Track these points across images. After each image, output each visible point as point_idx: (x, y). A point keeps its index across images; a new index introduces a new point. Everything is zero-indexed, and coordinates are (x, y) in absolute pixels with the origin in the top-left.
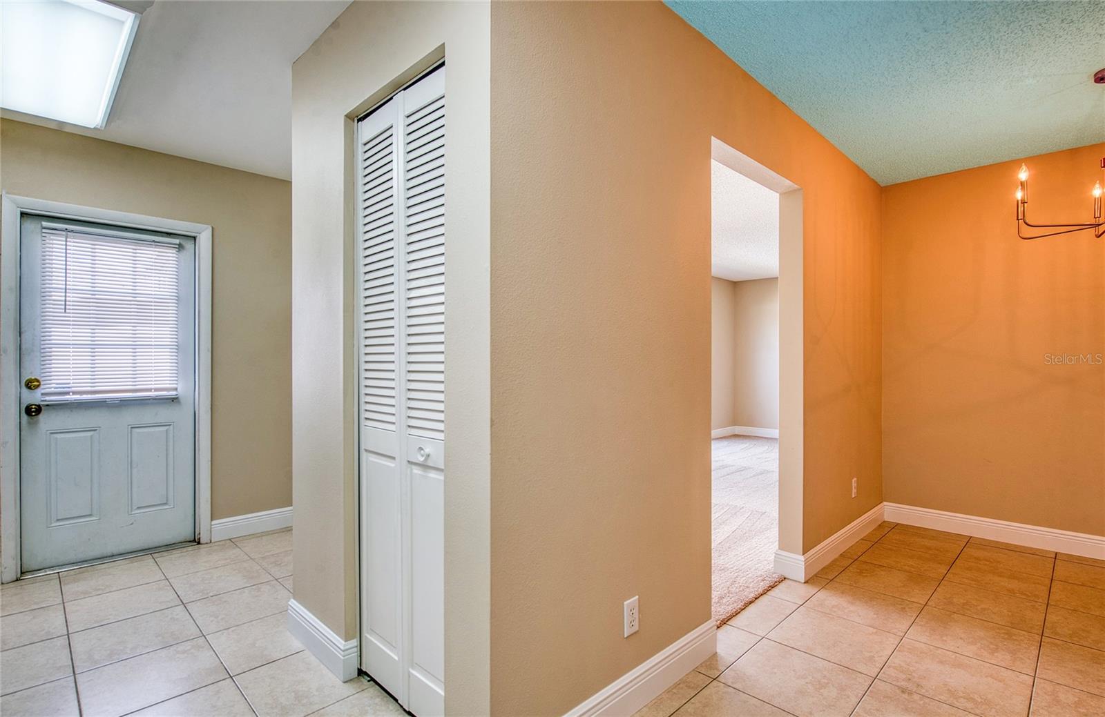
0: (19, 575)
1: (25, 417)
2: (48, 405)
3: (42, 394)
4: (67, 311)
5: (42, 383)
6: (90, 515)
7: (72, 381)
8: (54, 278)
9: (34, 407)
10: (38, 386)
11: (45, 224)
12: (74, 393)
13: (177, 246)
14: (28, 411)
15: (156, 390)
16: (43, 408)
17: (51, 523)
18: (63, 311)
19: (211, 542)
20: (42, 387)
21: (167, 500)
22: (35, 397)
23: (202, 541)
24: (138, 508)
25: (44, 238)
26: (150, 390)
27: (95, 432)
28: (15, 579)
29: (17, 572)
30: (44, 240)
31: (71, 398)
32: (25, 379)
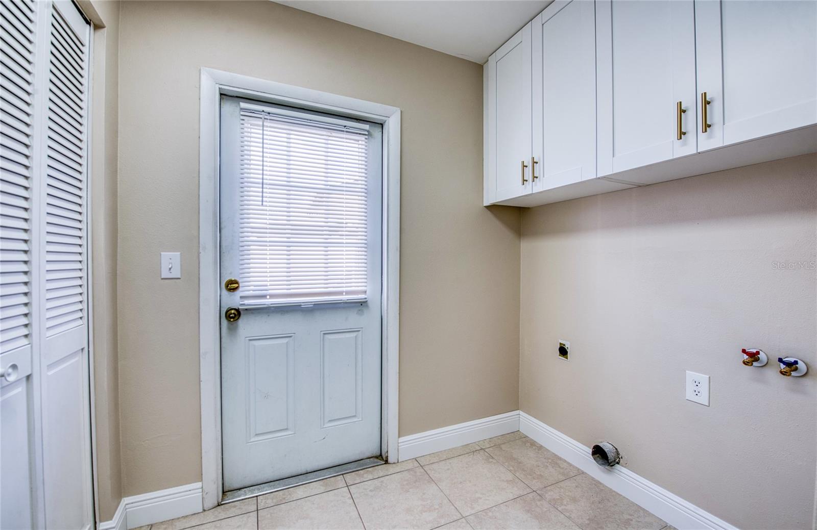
0: (220, 500)
1: (225, 322)
2: (246, 310)
3: (241, 297)
4: (264, 203)
5: (240, 285)
6: (287, 429)
7: (268, 283)
8: (252, 167)
9: (233, 311)
10: (236, 288)
11: (243, 105)
12: (272, 296)
13: (366, 133)
14: (228, 316)
15: (348, 293)
16: (242, 312)
17: (250, 439)
18: (261, 203)
19: (398, 462)
20: (240, 289)
21: (356, 413)
22: (234, 300)
23: (390, 460)
24: (330, 421)
25: (242, 122)
26: (341, 293)
27: (291, 339)
28: (216, 504)
29: (218, 496)
30: (243, 124)
31: (268, 301)
32: (225, 280)
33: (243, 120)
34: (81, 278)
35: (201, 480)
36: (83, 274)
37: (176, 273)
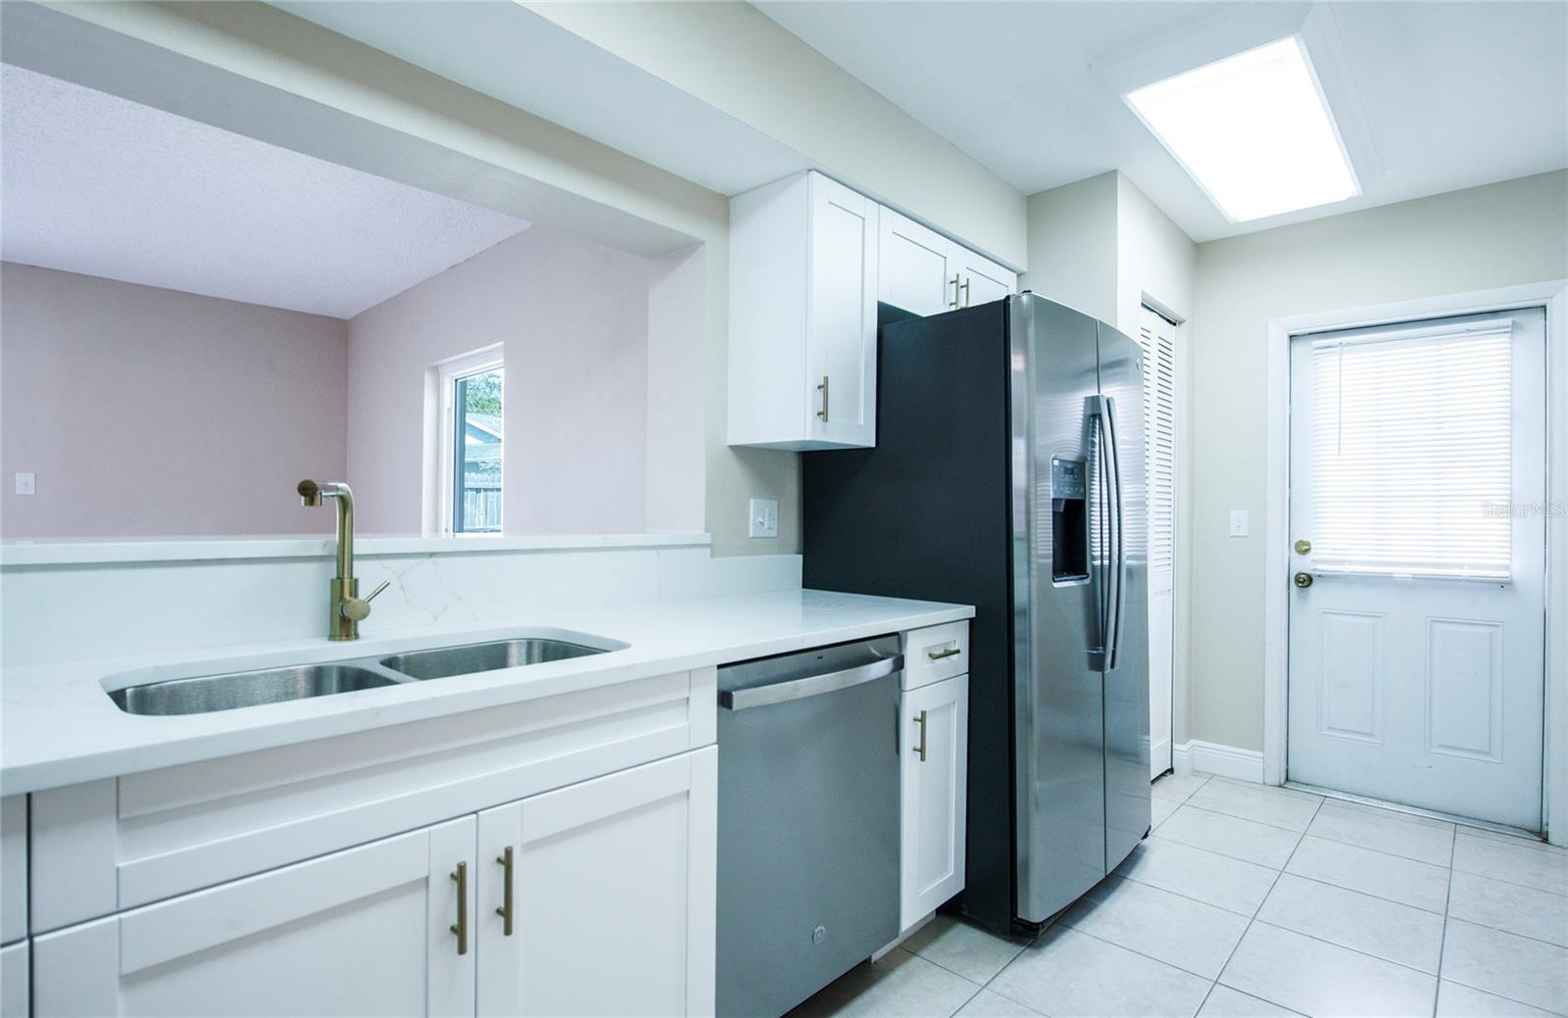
0: (1282, 782)
1: (1294, 587)
2: (1318, 576)
3: (1313, 561)
4: (1342, 452)
5: (1312, 547)
6: (1370, 735)
7: (1347, 547)
9: (1303, 576)
10: (1307, 550)
11: (1318, 342)
12: (1351, 562)
13: (1509, 330)
14: (1297, 581)
16: (1314, 579)
17: (1322, 730)
18: (1337, 452)
20: (1312, 551)
21: (1490, 748)
22: (1304, 565)
23: (1551, 839)
26: (1461, 566)
27: (1379, 619)
28: (1278, 784)
29: (1280, 776)
30: (1316, 364)
31: (1346, 569)
32: (1294, 542)
33: (1317, 359)
34: (1169, 539)
35: (1263, 750)
36: (1171, 542)
37: (1244, 532)
